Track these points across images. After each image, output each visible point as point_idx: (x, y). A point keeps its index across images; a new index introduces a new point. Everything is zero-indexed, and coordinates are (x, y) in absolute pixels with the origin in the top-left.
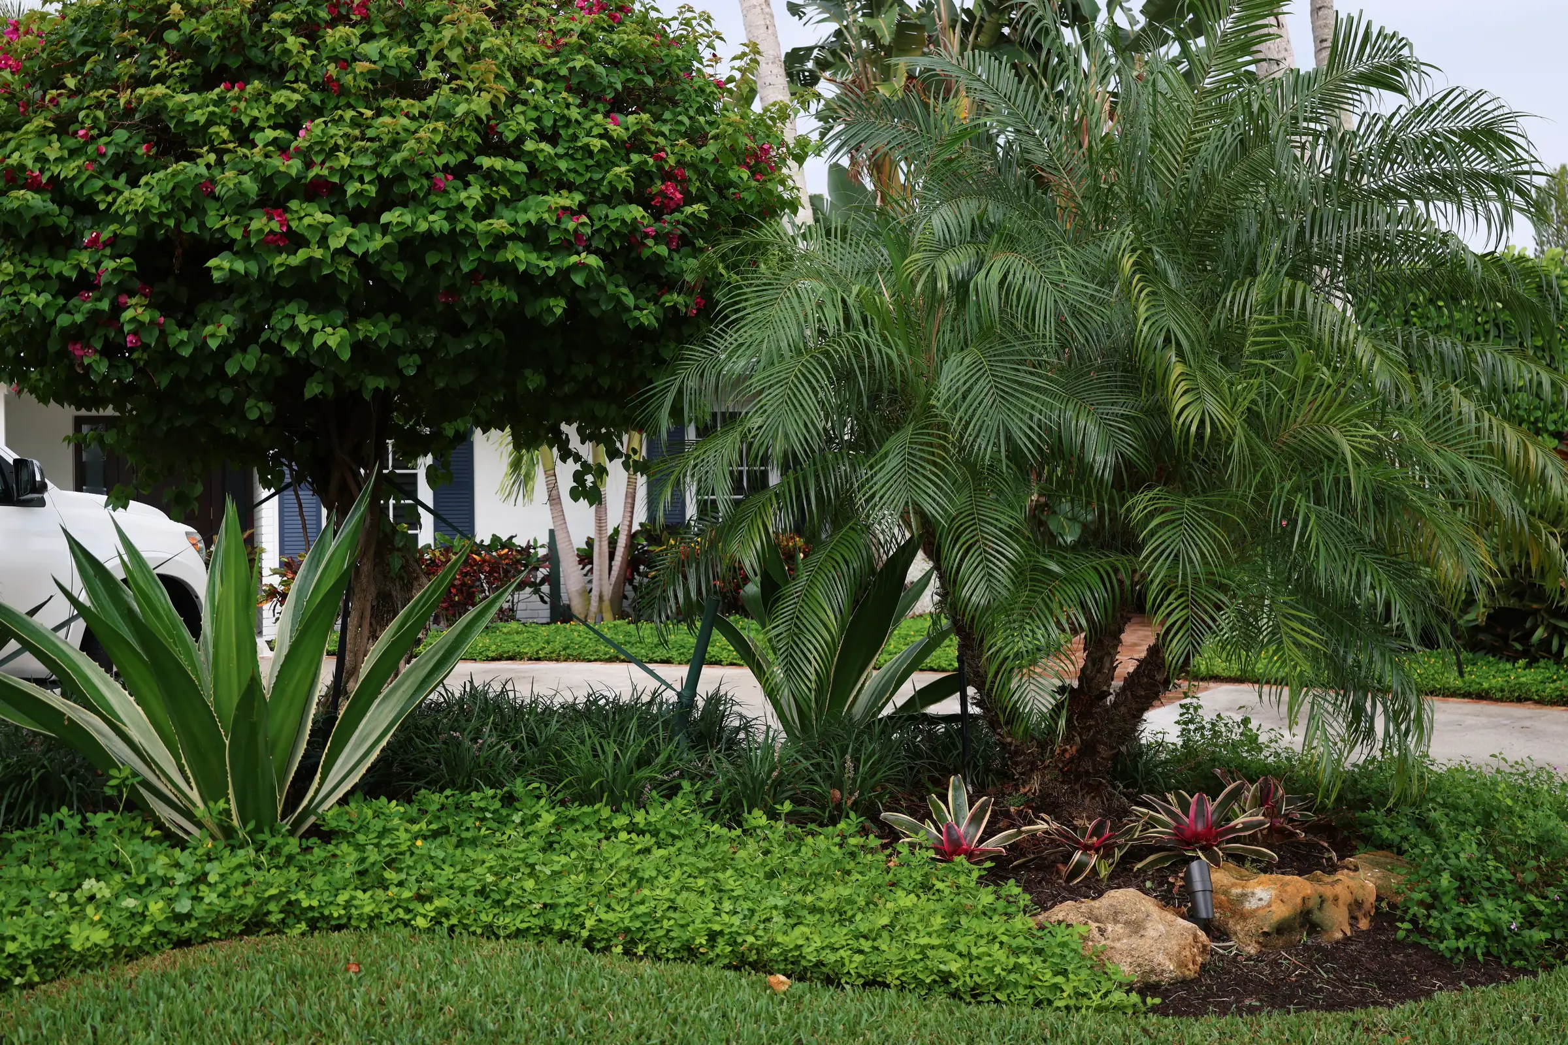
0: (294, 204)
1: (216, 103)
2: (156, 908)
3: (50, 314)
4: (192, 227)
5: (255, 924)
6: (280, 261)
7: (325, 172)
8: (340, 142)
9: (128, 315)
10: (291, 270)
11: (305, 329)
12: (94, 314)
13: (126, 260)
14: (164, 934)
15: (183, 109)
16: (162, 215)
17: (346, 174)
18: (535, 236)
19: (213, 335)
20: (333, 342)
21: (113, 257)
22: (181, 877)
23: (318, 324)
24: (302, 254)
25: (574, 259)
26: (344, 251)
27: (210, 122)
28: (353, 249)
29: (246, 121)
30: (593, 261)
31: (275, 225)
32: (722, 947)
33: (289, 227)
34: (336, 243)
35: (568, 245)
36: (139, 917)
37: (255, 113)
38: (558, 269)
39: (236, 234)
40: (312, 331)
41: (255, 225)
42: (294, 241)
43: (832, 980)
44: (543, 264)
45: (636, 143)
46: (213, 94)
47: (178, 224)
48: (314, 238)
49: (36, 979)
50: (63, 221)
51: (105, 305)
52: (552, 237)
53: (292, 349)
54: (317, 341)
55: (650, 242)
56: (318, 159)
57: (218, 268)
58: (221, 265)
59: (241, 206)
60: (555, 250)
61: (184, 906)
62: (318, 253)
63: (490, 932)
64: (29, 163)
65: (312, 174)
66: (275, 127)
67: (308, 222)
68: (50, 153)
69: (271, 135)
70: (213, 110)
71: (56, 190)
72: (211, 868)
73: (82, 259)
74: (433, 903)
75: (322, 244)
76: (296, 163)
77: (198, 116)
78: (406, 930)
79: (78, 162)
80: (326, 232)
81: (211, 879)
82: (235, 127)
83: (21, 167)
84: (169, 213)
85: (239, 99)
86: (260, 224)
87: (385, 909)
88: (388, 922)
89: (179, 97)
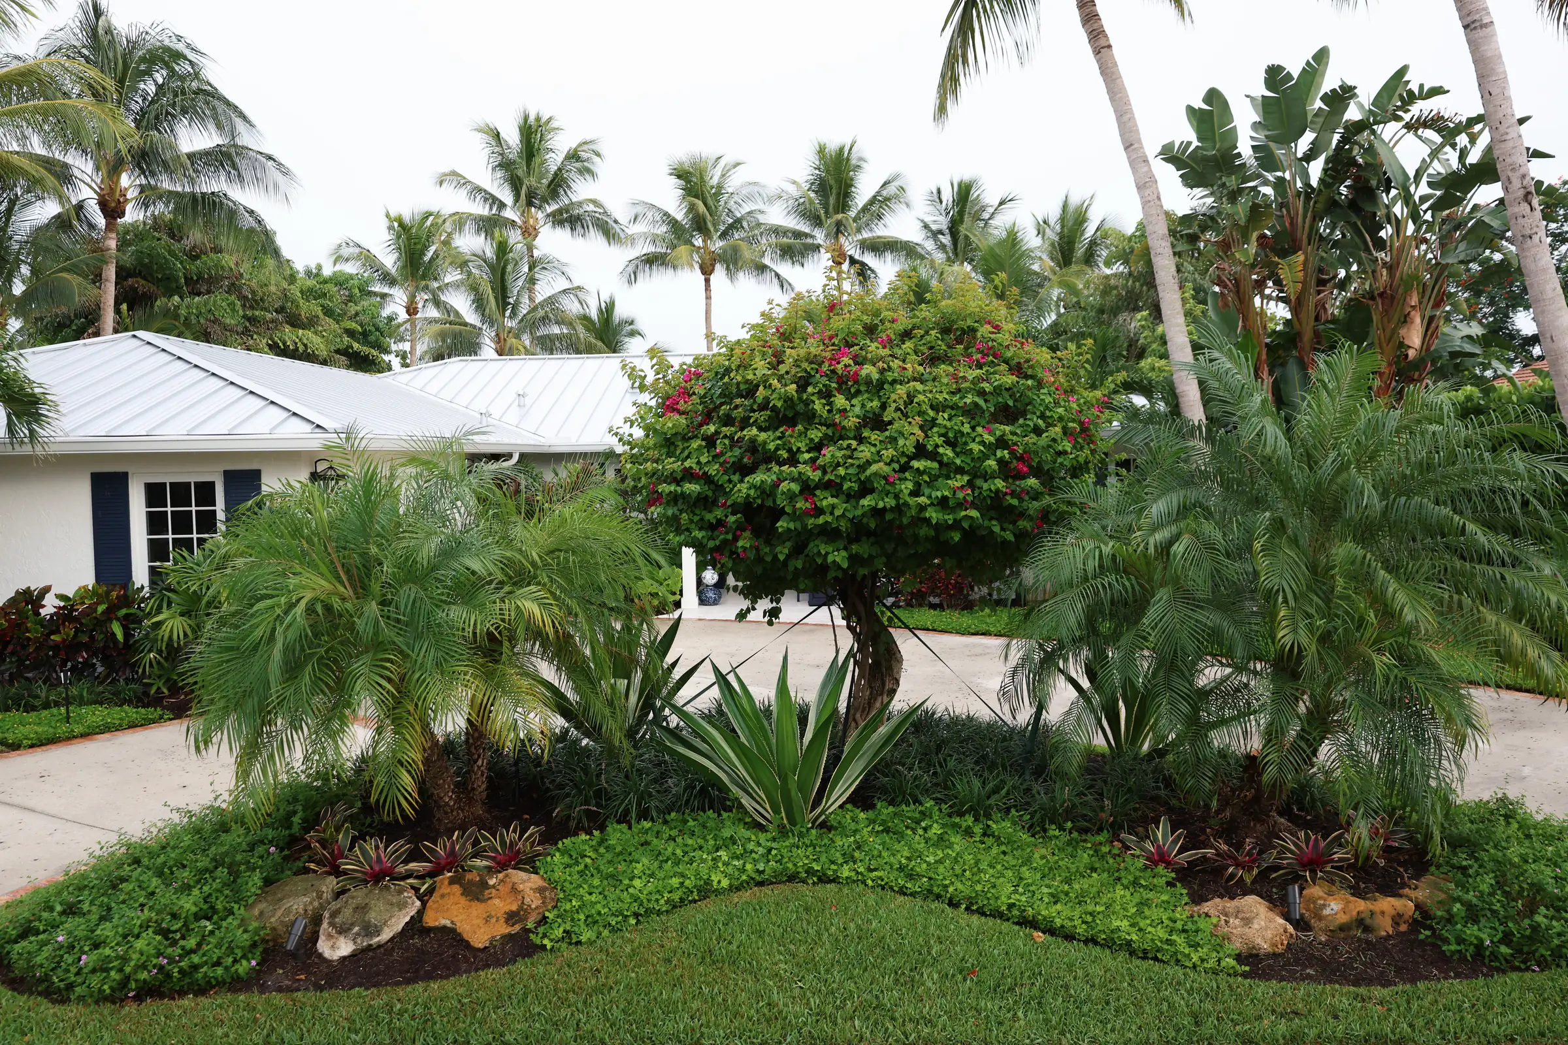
0: (818, 492)
1: (779, 438)
2: (749, 867)
3: (705, 541)
4: (769, 503)
5: (792, 878)
6: (811, 522)
7: (833, 478)
8: (841, 460)
9: (740, 544)
10: (816, 526)
11: (823, 552)
12: (725, 541)
13: (739, 516)
14: (753, 879)
15: (765, 443)
16: (754, 499)
17: (843, 478)
18: (943, 503)
19: (781, 552)
20: (837, 559)
21: (734, 514)
22: (761, 850)
23: (831, 549)
24: (821, 520)
25: (963, 513)
26: (843, 515)
27: (777, 449)
28: (847, 514)
29: (793, 449)
30: (974, 513)
31: (808, 505)
32: (1016, 912)
33: (816, 505)
34: (838, 512)
35: (962, 505)
36: (741, 870)
37: (799, 445)
38: (955, 520)
39: (787, 510)
40: (827, 553)
41: (798, 505)
42: (819, 512)
43: (1070, 937)
44: (946, 517)
45: (1002, 443)
46: (778, 434)
47: (763, 502)
48: (828, 511)
50: (710, 493)
51: (730, 537)
52: (951, 503)
53: (819, 561)
54: (830, 559)
55: (1008, 497)
56: (829, 470)
58: (782, 525)
59: (792, 497)
60: (953, 510)
61: (761, 867)
62: (829, 518)
63: (902, 892)
64: (694, 466)
65: (826, 478)
66: (808, 451)
67: (825, 503)
68: (704, 459)
69: (807, 456)
70: (779, 442)
71: (707, 479)
72: (774, 845)
73: (719, 513)
74: (875, 873)
75: (832, 513)
76: (819, 473)
77: (772, 446)
78: (861, 886)
79: (717, 466)
80: (833, 507)
81: (774, 852)
82: (790, 451)
83: (691, 468)
84: (758, 497)
85: (791, 436)
86: (801, 504)
87: (853, 874)
88: (854, 881)
89: (763, 436)
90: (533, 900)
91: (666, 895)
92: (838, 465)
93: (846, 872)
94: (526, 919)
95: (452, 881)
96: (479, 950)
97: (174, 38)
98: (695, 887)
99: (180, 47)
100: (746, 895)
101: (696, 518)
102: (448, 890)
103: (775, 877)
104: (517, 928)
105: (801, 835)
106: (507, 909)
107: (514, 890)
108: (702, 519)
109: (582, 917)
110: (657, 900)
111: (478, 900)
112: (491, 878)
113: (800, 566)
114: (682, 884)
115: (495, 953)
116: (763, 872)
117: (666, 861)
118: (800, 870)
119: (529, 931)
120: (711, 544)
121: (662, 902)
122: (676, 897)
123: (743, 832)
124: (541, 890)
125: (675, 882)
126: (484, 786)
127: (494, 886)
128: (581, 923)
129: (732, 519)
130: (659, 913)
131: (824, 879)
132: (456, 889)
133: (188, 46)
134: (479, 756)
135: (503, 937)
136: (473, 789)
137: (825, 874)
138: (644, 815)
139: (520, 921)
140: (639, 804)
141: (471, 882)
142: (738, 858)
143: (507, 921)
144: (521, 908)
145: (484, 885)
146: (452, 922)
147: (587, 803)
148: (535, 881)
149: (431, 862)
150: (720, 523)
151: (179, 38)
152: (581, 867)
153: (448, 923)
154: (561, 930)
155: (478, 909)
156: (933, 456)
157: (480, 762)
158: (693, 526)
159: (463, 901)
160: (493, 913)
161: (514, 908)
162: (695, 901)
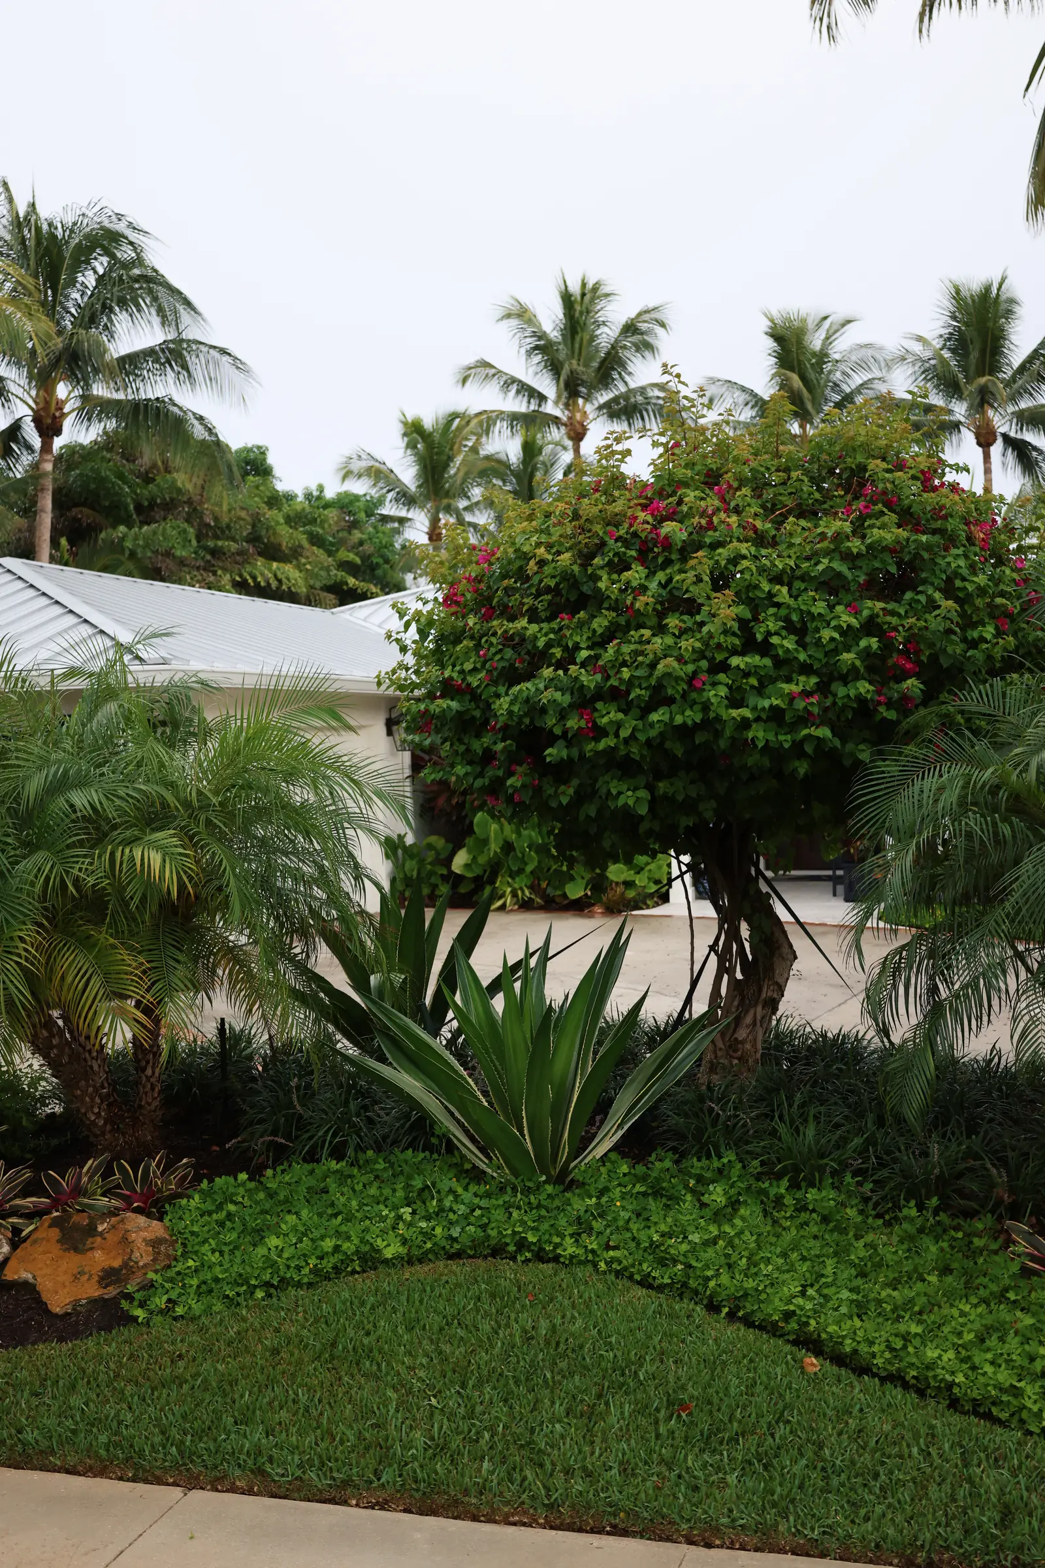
0: (597, 704)
1: (554, 631)
2: (438, 1231)
3: (472, 779)
4: (537, 722)
5: (497, 1251)
6: (590, 747)
7: (616, 683)
8: (627, 658)
9: (509, 782)
10: (597, 753)
11: (614, 793)
13: (508, 742)
14: (442, 1248)
15: (536, 638)
16: (521, 717)
17: (630, 683)
18: (775, 716)
19: (563, 793)
20: (633, 802)
21: (503, 740)
22: (462, 1209)
23: (624, 787)
24: (602, 745)
25: (805, 732)
26: (633, 736)
27: (549, 645)
28: (638, 734)
29: (570, 645)
30: (824, 732)
31: (583, 724)
32: (793, 1325)
33: (595, 723)
34: (625, 733)
35: (805, 719)
36: (427, 1235)
37: (578, 639)
38: (794, 742)
39: (558, 731)
40: (620, 793)
41: (570, 724)
42: (599, 732)
43: (863, 1370)
44: (781, 738)
45: (871, 627)
46: (553, 625)
47: (532, 722)
48: (611, 730)
49: (358, 1269)
50: (474, 712)
51: (500, 773)
52: (788, 717)
53: (611, 804)
54: (623, 800)
55: (882, 709)
56: (612, 673)
57: (550, 755)
58: (552, 753)
59: (560, 712)
60: (793, 727)
61: (455, 1232)
62: (614, 742)
63: (646, 1283)
64: (455, 675)
65: (609, 684)
66: (588, 648)
67: (605, 720)
68: (468, 666)
69: (584, 654)
70: (552, 636)
71: (472, 694)
72: (484, 1203)
73: (486, 740)
74: (611, 1253)
75: (617, 735)
76: (598, 677)
77: (541, 643)
78: (590, 1268)
79: (483, 674)
80: (619, 725)
81: (478, 1212)
82: (566, 648)
83: (451, 678)
84: (526, 715)
85: (568, 628)
86: (573, 723)
87: (581, 1251)
88: (580, 1263)
89: (534, 628)
90: (142, 1255)
91: (312, 1261)
92: (624, 664)
93: (569, 1248)
94: (127, 1281)
95: (55, 1223)
96: (56, 1315)
97: (114, 218)
98: (357, 1252)
99: (121, 227)
100: (421, 1270)
101: (462, 748)
102: (44, 1235)
103: (474, 1248)
104: (112, 1292)
105: (527, 1191)
106: (106, 1265)
107: (125, 1241)
108: (468, 750)
109: (195, 1282)
110: (299, 1268)
111: (76, 1250)
112: (102, 1223)
113: (593, 814)
114: (337, 1249)
115: (77, 1322)
116: (455, 1240)
117: (336, 1215)
118: (508, 1240)
119: (129, 1297)
120: (479, 783)
121: (306, 1271)
122: (328, 1264)
123: (448, 1182)
124: (155, 1243)
125: (328, 1244)
126: (156, 1103)
127: (101, 1234)
128: (192, 1290)
129: (500, 746)
130: (299, 1285)
131: (541, 1257)
132: (55, 1233)
133: (130, 225)
134: (148, 1062)
135: (93, 1302)
136: (140, 1107)
137: (542, 1249)
138: (338, 1153)
139: (118, 1281)
140: (334, 1135)
141: (76, 1227)
142: (428, 1218)
143: (101, 1280)
144: (125, 1265)
145: (91, 1230)
146: (34, 1277)
147: (274, 1133)
148: (156, 1229)
149: (49, 1197)
150: (488, 756)
151: (120, 217)
152: (222, 1215)
153: (27, 1276)
154: (165, 1298)
155: (72, 1261)
156: (765, 648)
157: (149, 1072)
158: (459, 759)
159: (56, 1249)
160: (87, 1269)
161: (116, 1264)
162: (354, 1272)
